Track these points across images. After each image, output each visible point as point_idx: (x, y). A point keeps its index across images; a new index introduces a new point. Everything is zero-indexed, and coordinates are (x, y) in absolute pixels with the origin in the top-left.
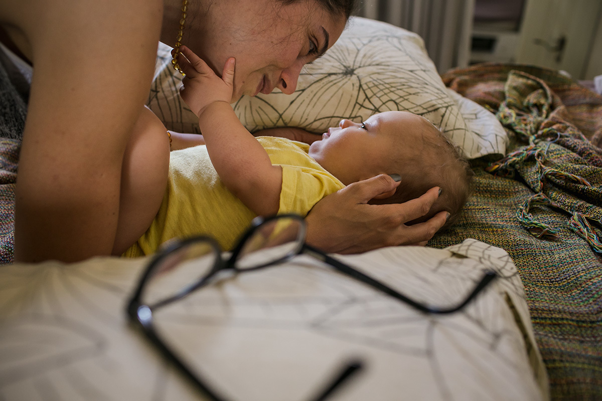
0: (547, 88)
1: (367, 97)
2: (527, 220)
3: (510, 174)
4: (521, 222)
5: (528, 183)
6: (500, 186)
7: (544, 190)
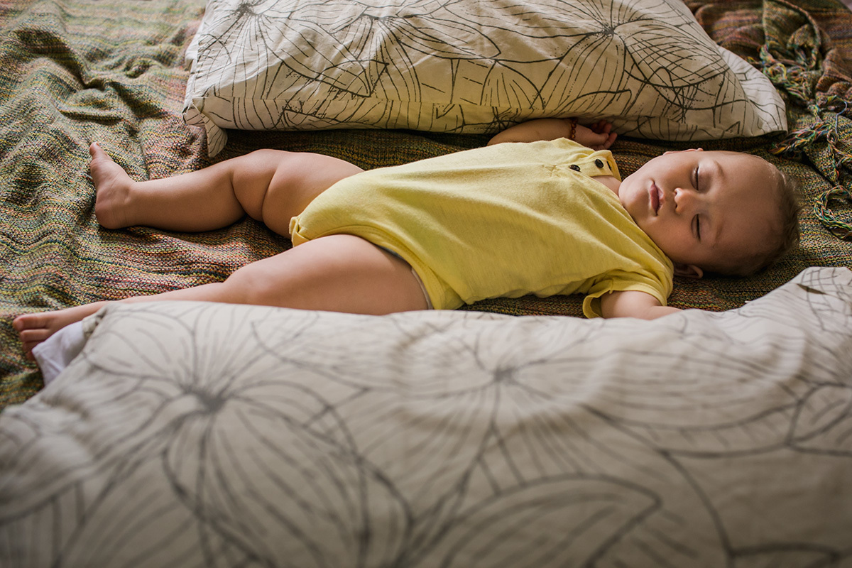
0: (814, 22)
1: (635, 63)
2: (828, 219)
3: (797, 156)
4: (820, 221)
5: (820, 170)
6: (790, 172)
7: (841, 179)
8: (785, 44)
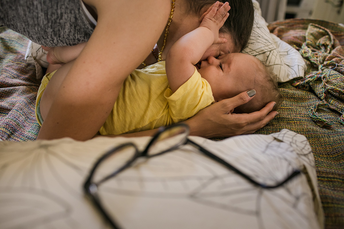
0: (331, 35)
2: (315, 116)
3: (306, 88)
4: (311, 117)
5: (317, 94)
6: (300, 95)
7: (326, 98)
8: (316, 43)
